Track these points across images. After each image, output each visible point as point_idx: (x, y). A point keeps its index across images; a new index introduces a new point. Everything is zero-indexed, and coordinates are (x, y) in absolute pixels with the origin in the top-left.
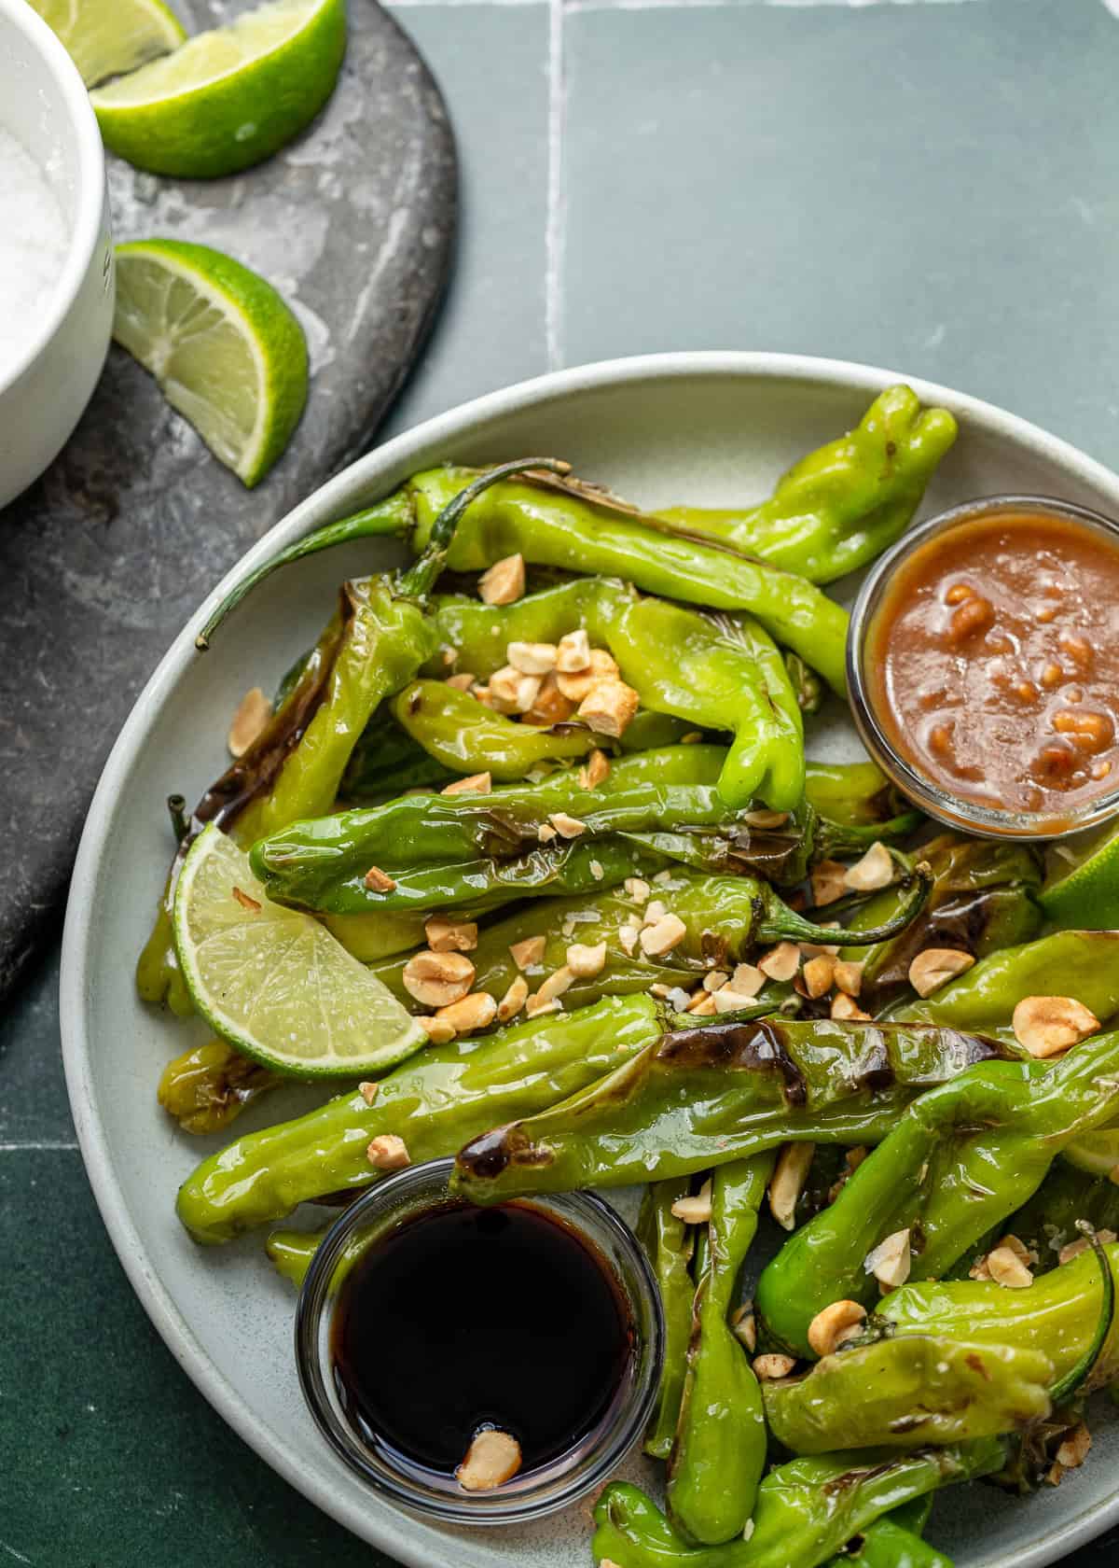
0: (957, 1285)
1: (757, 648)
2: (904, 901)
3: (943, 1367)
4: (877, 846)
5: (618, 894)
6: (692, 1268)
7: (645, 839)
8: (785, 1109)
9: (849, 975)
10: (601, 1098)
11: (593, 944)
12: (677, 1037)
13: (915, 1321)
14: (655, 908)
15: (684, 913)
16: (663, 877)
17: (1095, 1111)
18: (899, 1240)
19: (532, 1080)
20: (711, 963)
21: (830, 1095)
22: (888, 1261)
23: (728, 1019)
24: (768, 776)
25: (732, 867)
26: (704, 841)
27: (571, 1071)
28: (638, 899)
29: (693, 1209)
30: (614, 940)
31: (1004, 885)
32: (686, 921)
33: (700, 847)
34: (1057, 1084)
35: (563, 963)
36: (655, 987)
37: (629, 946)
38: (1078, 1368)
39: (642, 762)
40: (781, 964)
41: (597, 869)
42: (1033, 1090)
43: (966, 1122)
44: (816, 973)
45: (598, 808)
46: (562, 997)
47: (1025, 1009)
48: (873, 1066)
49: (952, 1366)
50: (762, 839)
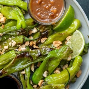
0: (53, 75)
1: (17, 9)
2: (39, 33)
3: (53, 88)
4: (35, 28)
5: (8, 40)
6: (25, 79)
7: (10, 34)
8: (31, 61)
9: (34, 43)
10: (11, 64)
11: (6, 46)
12: (18, 55)
13: (49, 81)
14: (12, 41)
15: (16, 41)
16: (13, 37)
17: (64, 56)
18: (46, 72)
19: (4, 62)
20: (20, 45)
21: (35, 58)
22: (45, 75)
23: (23, 52)
24: (22, 25)
25: (20, 35)
26: (16, 32)
27: (7, 61)
28: (10, 40)
29: (23, 72)
30: (9, 45)
31: (49, 29)
32: (16, 42)
33: (16, 33)
34: (60, 53)
35: (4, 48)
36: (14, 49)
37: (10, 45)
38: (67, 82)
39: (8, 24)
40: (27, 44)
41: (5, 38)
42: (57, 54)
43: (51, 59)
44: (31, 44)
45: (4, 31)
46: (5, 52)
47: (54, 42)
48: (39, 54)
49: (54, 87)
50: (22, 31)
